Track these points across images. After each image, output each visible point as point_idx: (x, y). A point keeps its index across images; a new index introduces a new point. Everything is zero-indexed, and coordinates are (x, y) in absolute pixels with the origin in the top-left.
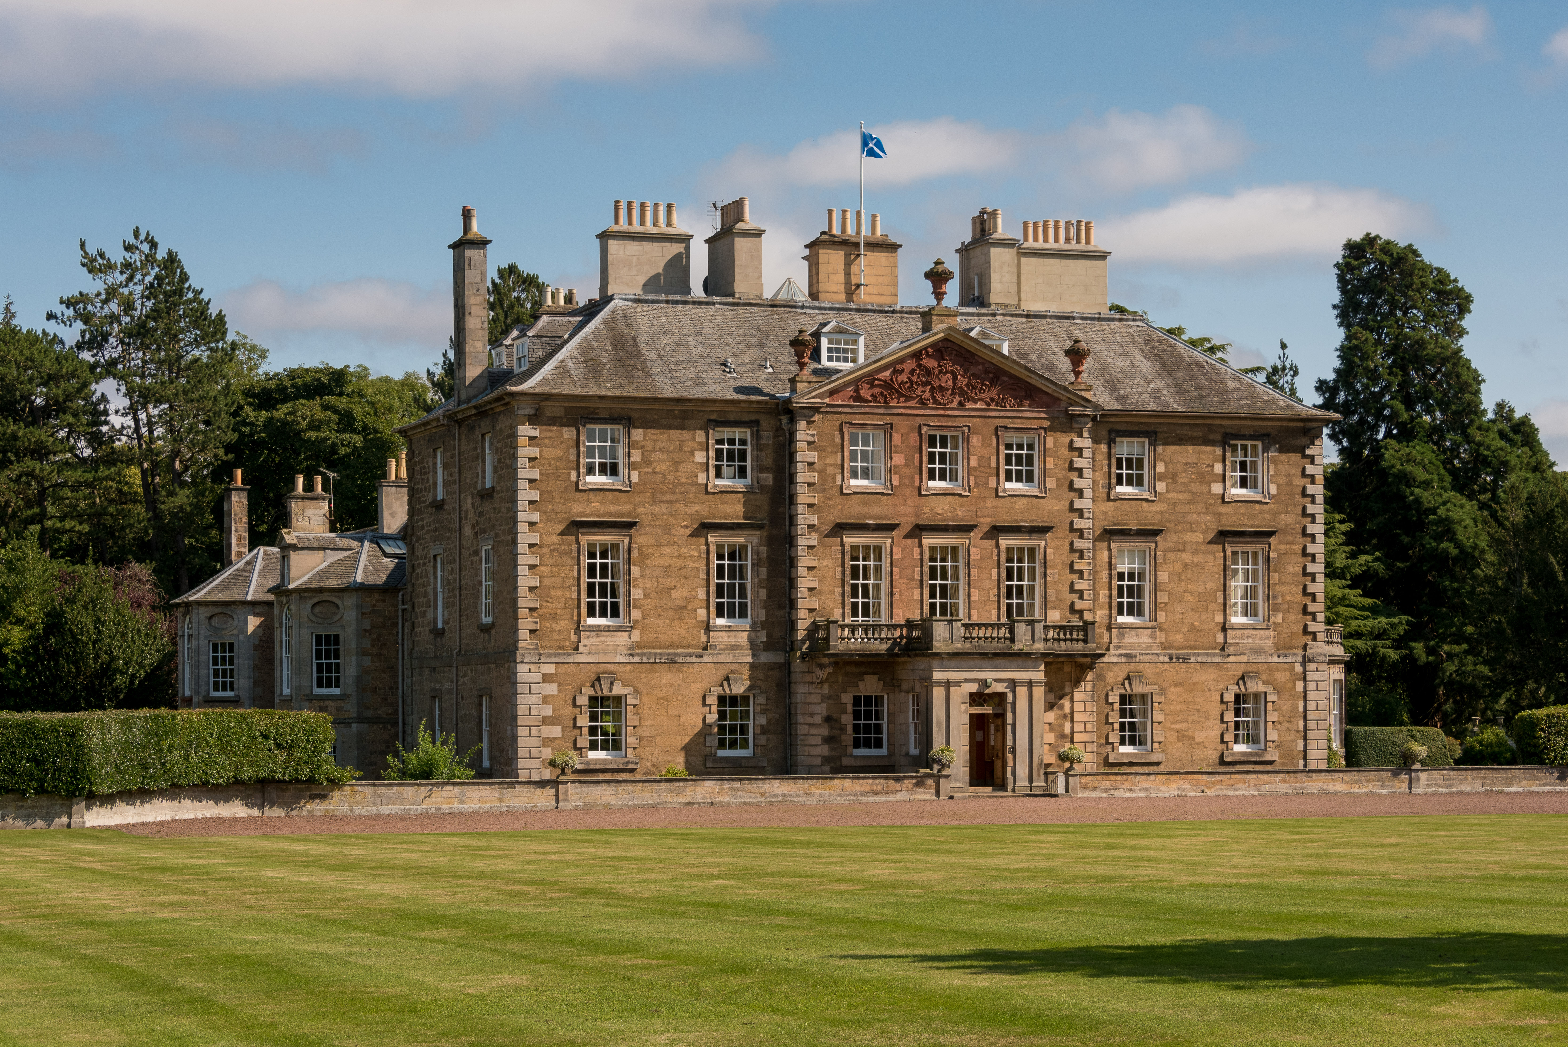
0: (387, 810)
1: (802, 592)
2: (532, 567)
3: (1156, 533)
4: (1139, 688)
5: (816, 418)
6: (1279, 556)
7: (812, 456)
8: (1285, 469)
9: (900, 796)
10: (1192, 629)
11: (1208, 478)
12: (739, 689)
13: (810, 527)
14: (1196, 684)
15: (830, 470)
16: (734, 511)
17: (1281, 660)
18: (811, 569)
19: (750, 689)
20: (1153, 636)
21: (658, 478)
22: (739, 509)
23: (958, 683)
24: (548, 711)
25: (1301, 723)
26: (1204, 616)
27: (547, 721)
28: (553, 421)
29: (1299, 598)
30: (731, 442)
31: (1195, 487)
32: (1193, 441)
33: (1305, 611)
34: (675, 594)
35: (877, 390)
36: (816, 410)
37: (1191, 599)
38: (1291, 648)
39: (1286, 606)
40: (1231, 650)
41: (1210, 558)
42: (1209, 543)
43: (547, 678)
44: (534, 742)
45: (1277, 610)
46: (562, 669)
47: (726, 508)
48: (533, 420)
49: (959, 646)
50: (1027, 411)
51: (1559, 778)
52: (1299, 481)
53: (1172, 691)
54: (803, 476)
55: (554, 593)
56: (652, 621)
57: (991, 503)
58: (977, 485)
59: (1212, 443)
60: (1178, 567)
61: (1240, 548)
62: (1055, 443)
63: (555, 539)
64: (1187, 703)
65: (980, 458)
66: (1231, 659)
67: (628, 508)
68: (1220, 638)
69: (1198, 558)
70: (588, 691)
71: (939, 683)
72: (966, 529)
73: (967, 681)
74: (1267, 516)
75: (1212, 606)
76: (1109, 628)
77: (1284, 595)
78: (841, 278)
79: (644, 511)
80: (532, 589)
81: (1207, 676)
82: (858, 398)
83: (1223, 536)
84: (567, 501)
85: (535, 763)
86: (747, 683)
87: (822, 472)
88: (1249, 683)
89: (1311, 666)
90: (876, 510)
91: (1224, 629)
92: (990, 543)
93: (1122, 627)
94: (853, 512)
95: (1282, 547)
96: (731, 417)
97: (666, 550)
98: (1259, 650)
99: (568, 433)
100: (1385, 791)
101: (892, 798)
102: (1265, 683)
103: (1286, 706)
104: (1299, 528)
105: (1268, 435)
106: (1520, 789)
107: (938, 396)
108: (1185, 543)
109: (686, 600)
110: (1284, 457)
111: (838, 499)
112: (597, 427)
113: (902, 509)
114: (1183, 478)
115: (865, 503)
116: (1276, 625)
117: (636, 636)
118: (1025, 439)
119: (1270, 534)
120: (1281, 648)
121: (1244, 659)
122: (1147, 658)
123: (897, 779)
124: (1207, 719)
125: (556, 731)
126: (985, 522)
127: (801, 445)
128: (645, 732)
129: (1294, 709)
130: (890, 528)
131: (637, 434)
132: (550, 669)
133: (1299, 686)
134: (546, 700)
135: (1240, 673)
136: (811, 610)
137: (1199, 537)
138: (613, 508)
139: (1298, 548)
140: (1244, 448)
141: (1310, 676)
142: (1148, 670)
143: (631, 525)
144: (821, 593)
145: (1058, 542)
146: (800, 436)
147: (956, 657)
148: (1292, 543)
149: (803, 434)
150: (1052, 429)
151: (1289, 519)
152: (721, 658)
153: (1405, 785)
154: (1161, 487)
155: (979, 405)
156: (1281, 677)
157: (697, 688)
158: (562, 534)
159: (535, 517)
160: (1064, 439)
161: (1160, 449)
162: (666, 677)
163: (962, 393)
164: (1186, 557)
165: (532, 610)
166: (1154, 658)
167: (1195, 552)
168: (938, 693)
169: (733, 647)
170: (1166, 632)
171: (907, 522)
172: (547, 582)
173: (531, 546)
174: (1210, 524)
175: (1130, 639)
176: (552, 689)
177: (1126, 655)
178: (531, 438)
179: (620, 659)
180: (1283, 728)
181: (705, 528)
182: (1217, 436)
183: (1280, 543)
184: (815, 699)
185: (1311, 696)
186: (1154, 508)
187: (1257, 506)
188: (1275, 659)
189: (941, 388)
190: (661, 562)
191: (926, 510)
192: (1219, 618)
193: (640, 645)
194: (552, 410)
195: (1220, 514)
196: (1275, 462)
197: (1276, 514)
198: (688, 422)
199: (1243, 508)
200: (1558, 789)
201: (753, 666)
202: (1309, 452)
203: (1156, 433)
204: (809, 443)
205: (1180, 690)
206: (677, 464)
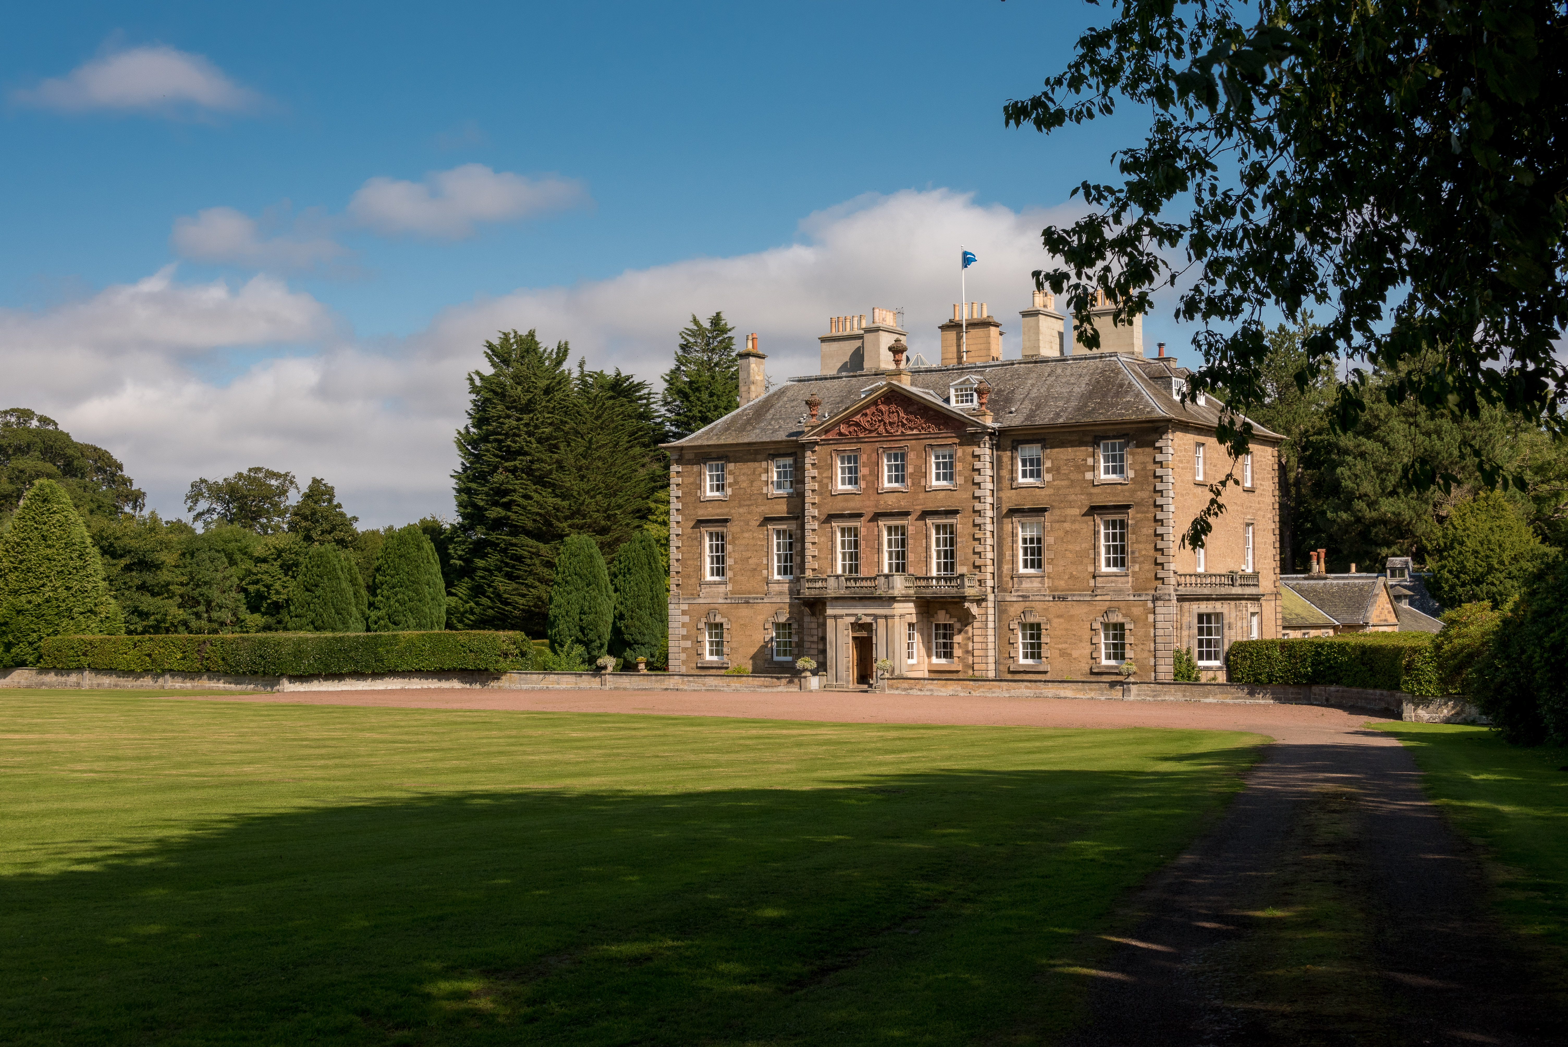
0: (525, 687)
1: (808, 558)
2: (678, 548)
3: (1044, 510)
4: (1031, 619)
5: (817, 448)
6: (1137, 522)
7: (815, 472)
8: (1141, 458)
9: (780, 689)
10: (1071, 576)
11: (1082, 469)
12: (782, 619)
13: (814, 517)
14: (1072, 616)
15: (825, 481)
16: (782, 509)
17: (1136, 598)
18: (813, 543)
19: (788, 619)
20: (1043, 583)
21: (742, 492)
22: (785, 508)
23: (841, 616)
24: (684, 632)
25: (1152, 645)
26: (1080, 568)
27: (685, 638)
28: (690, 462)
29: (1152, 552)
30: (785, 466)
31: (1074, 476)
32: (1072, 444)
33: (1156, 564)
34: (750, 561)
35: (852, 429)
36: (816, 443)
37: (1070, 555)
38: (1146, 589)
39: (1142, 559)
40: (1099, 592)
41: (1084, 526)
42: (1084, 515)
43: (684, 613)
44: (676, 650)
45: (1134, 562)
46: (692, 607)
47: (778, 507)
48: (679, 462)
49: (842, 592)
50: (944, 432)
51: (1249, 693)
52: (1151, 467)
53: (1056, 621)
54: (809, 485)
55: (689, 562)
56: (739, 578)
57: (922, 496)
58: (913, 484)
59: (1086, 444)
60: (1061, 533)
61: (1110, 517)
62: (964, 452)
63: (690, 531)
64: (1066, 630)
65: (916, 466)
66: (1098, 598)
67: (726, 510)
68: (1092, 583)
69: (1076, 526)
70: (704, 620)
71: (830, 616)
72: (906, 514)
73: (847, 615)
74: (1127, 494)
75: (1085, 561)
76: (1012, 578)
77: (1140, 551)
78: (955, 349)
79: (735, 512)
80: (678, 560)
81: (1080, 610)
82: (840, 434)
83: (1094, 510)
84: (696, 508)
85: (677, 662)
86: (788, 616)
87: (820, 482)
88: (1110, 615)
89: (1159, 603)
90: (852, 504)
91: (1094, 577)
92: (921, 523)
93: (1021, 577)
94: (838, 507)
95: (1139, 515)
96: (782, 452)
97: (746, 535)
98: (1120, 591)
99: (696, 468)
100: (1103, 698)
101: (775, 690)
102: (1124, 615)
103: (1141, 632)
104: (1151, 501)
105: (1127, 435)
106: (1215, 701)
107: (889, 428)
108: (1066, 516)
109: (758, 565)
110: (1140, 450)
111: (830, 499)
112: (714, 463)
113: (867, 503)
114: (1064, 470)
115: (846, 500)
116: (1134, 573)
117: (730, 587)
118: (947, 452)
119: (1128, 507)
120: (1138, 591)
121: (1109, 598)
122: (1037, 598)
123: (778, 678)
124: (1081, 641)
125: (688, 644)
126: (919, 508)
127: (808, 466)
128: (734, 645)
129: (1147, 635)
130: (860, 515)
131: (731, 466)
132: (685, 607)
133: (1151, 617)
134: (684, 625)
135: (1105, 608)
136: (814, 570)
137: (1076, 511)
138: (718, 511)
139: (1151, 516)
140: (1113, 445)
141: (1158, 610)
142: (1039, 606)
143: (726, 521)
144: (819, 559)
145: (965, 520)
146: (807, 460)
147: (839, 600)
148: (1147, 512)
149: (810, 458)
150: (961, 444)
151: (1143, 495)
152: (774, 600)
153: (1120, 694)
154: (1048, 477)
155: (915, 432)
156: (1137, 611)
157: (761, 618)
158: (693, 528)
159: (680, 518)
160: (969, 449)
161: (1048, 451)
162: (744, 612)
163: (903, 425)
164: (1067, 526)
165: (678, 573)
166: (1042, 598)
167: (1073, 522)
168: (830, 623)
169: (781, 593)
170: (1053, 579)
171: (869, 511)
172: (685, 556)
173: (677, 535)
174: (1085, 502)
175: (1026, 585)
176: (686, 619)
177: (1022, 596)
178: (678, 473)
179: (721, 601)
180: (1138, 649)
181: (767, 520)
182: (1089, 439)
183: (1137, 513)
184: (814, 625)
185: (1159, 625)
186: (1043, 492)
187: (1119, 487)
188: (1132, 598)
189: (890, 423)
190: (744, 542)
191: (882, 502)
192: (1091, 569)
193: (732, 592)
194: (689, 455)
195: (1091, 494)
196: (1132, 454)
197: (1134, 491)
198: (759, 457)
199: (1109, 489)
200: (1248, 702)
201: (791, 605)
202: (1157, 445)
203: (1044, 440)
204: (813, 465)
205: (1062, 620)
206: (752, 482)
